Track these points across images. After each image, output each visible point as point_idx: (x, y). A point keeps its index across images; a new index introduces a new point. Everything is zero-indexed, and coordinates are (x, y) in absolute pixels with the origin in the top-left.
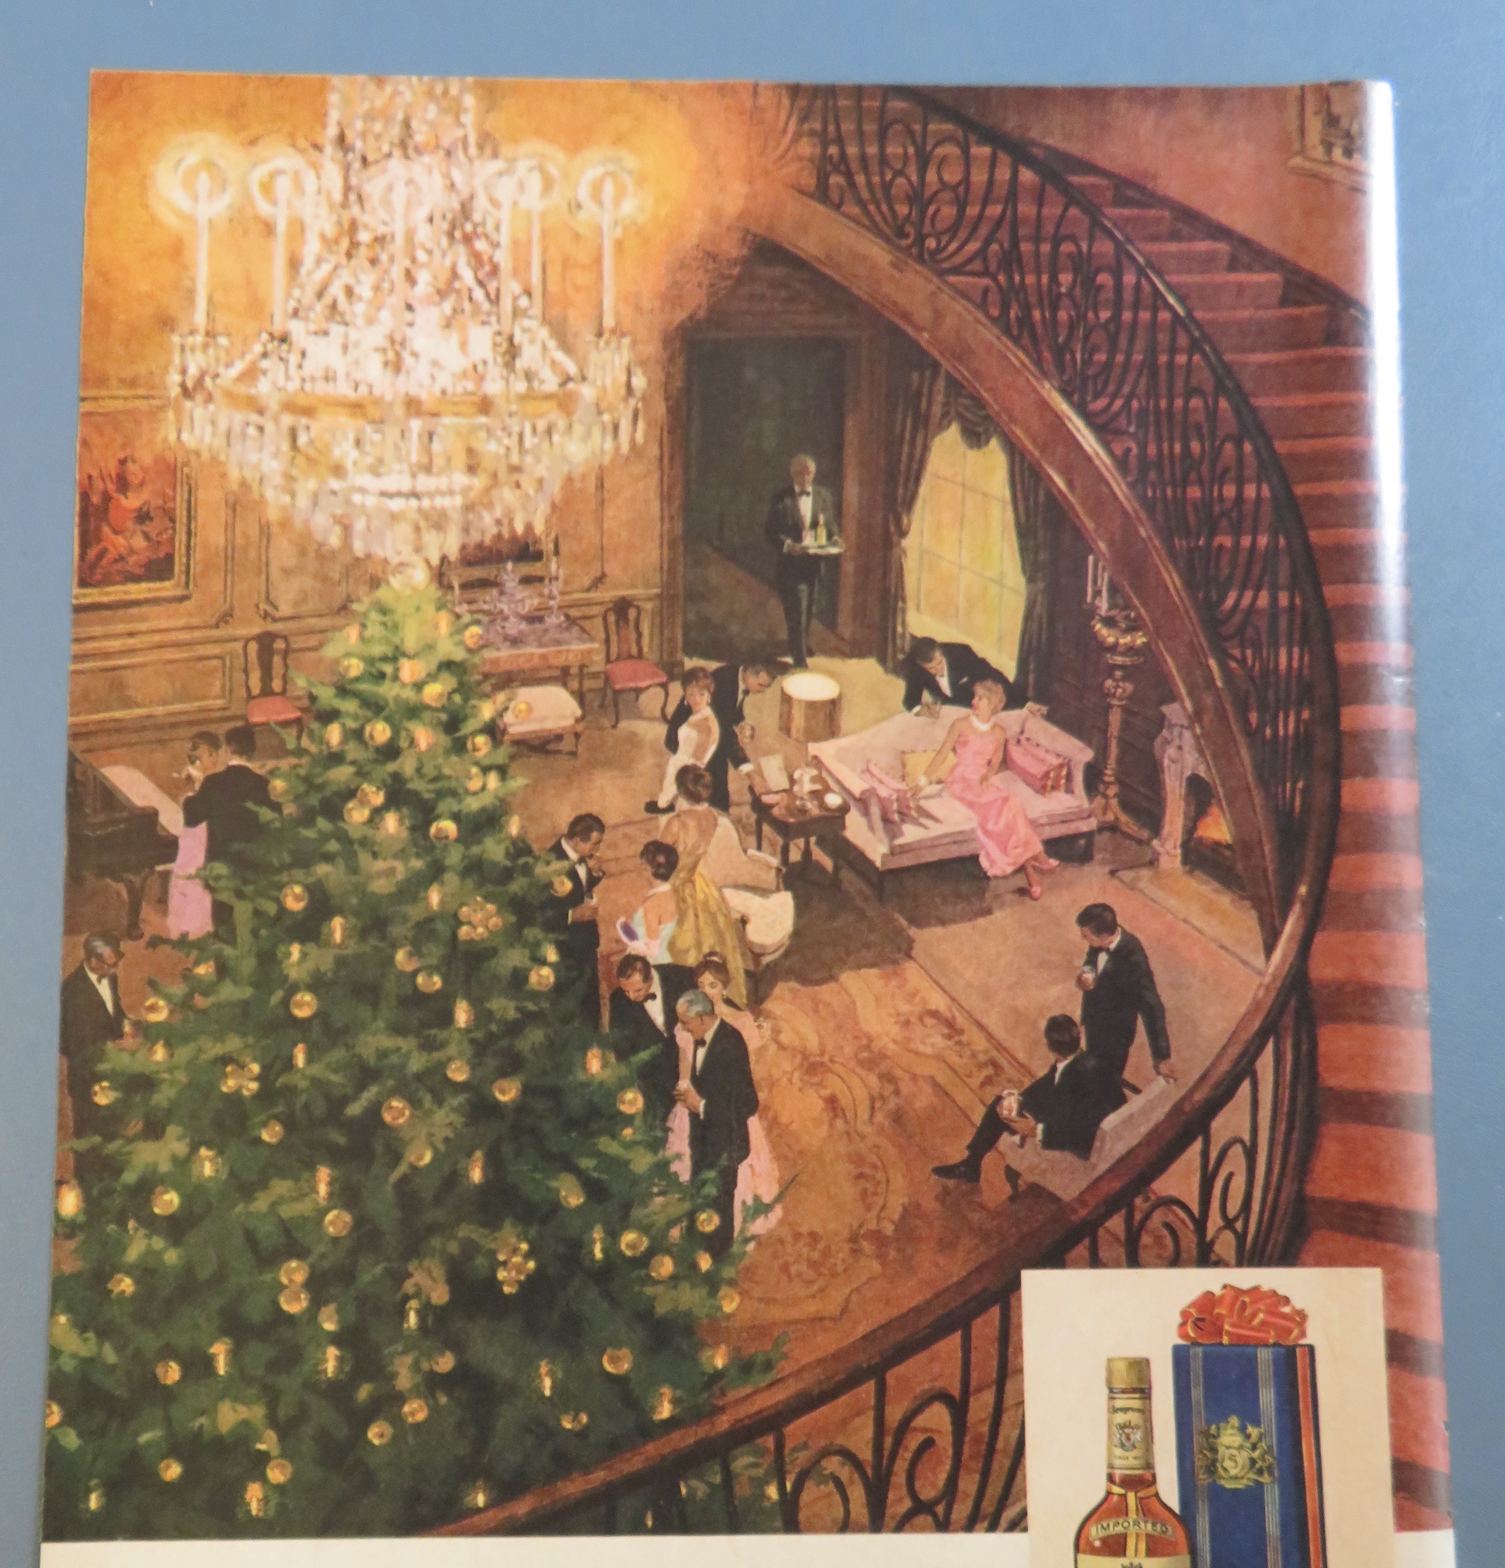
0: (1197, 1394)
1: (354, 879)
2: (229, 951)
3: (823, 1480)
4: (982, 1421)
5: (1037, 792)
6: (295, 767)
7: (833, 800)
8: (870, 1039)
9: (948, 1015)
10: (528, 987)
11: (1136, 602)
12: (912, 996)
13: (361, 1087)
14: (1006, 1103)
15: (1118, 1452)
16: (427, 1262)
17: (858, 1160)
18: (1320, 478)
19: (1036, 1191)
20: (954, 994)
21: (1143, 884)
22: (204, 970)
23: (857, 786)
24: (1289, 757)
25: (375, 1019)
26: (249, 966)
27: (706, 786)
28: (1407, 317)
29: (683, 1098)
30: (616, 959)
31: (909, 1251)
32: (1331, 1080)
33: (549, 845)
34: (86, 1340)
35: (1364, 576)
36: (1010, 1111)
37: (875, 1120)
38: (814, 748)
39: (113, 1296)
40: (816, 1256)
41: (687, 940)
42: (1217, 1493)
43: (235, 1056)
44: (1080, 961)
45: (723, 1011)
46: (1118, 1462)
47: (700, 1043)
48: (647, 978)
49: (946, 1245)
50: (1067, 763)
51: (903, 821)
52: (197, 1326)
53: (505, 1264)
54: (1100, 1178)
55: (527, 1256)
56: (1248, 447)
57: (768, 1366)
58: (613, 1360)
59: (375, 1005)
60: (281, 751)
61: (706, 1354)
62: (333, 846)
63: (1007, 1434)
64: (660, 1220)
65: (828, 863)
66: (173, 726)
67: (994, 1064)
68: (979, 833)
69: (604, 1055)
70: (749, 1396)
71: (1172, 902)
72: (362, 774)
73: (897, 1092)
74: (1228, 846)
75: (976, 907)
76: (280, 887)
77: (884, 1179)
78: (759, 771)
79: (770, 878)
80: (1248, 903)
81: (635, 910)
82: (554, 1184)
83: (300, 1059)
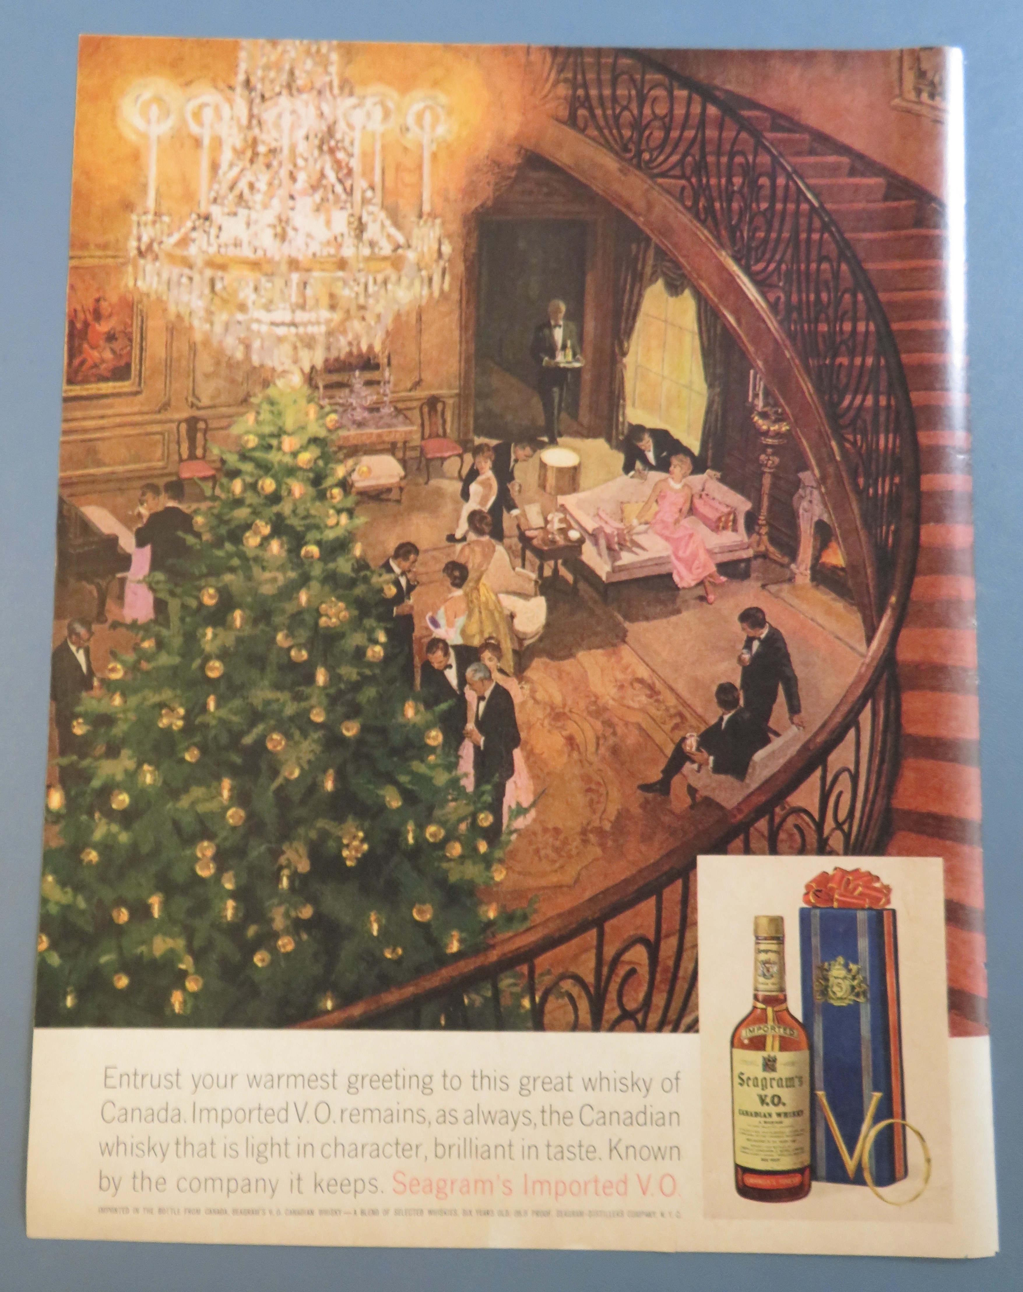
0: (816, 941)
1: (249, 584)
2: (165, 632)
3: (561, 995)
4: (669, 957)
5: (713, 530)
6: (211, 508)
7: (574, 535)
8: (597, 697)
9: (650, 681)
10: (366, 659)
11: (782, 401)
12: (625, 669)
13: (253, 724)
14: (688, 742)
15: (761, 979)
16: (296, 844)
17: (587, 779)
18: (909, 318)
19: (708, 802)
20: (654, 668)
21: (784, 594)
22: (148, 645)
23: (590, 525)
24: (885, 509)
25: (262, 679)
26: (177, 642)
27: (487, 525)
28: (971, 209)
29: (470, 735)
30: (426, 641)
31: (621, 841)
32: (911, 729)
33: (381, 562)
34: (66, 893)
35: (938, 386)
36: (691, 747)
37: (600, 752)
38: (561, 499)
39: (84, 863)
40: (558, 843)
41: (474, 628)
42: (828, 1008)
43: (167, 703)
44: (740, 646)
45: (498, 677)
46: (761, 987)
47: (481, 698)
48: (446, 654)
49: (646, 838)
50: (733, 512)
51: (621, 549)
52: (140, 885)
53: (347, 846)
54: (752, 793)
55: (363, 841)
56: (860, 297)
57: (525, 917)
58: (420, 912)
59: (263, 670)
60: (202, 497)
61: (484, 908)
62: (236, 562)
63: (686, 967)
64: (453, 818)
65: (570, 577)
66: (129, 479)
67: (681, 715)
68: (673, 558)
69: (416, 706)
70: (511, 938)
71: (804, 607)
72: (256, 513)
73: (614, 734)
74: (842, 569)
75: (670, 608)
76: (200, 589)
77: (605, 792)
78: (524, 514)
79: (530, 587)
80: (855, 608)
81: (439, 608)
82: (381, 792)
83: (212, 705)
